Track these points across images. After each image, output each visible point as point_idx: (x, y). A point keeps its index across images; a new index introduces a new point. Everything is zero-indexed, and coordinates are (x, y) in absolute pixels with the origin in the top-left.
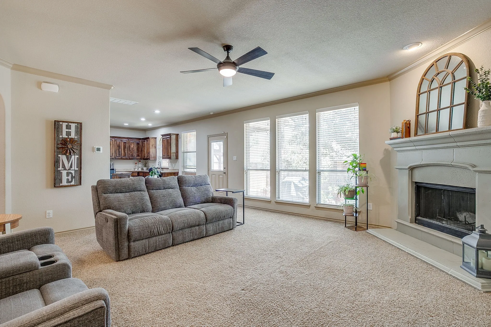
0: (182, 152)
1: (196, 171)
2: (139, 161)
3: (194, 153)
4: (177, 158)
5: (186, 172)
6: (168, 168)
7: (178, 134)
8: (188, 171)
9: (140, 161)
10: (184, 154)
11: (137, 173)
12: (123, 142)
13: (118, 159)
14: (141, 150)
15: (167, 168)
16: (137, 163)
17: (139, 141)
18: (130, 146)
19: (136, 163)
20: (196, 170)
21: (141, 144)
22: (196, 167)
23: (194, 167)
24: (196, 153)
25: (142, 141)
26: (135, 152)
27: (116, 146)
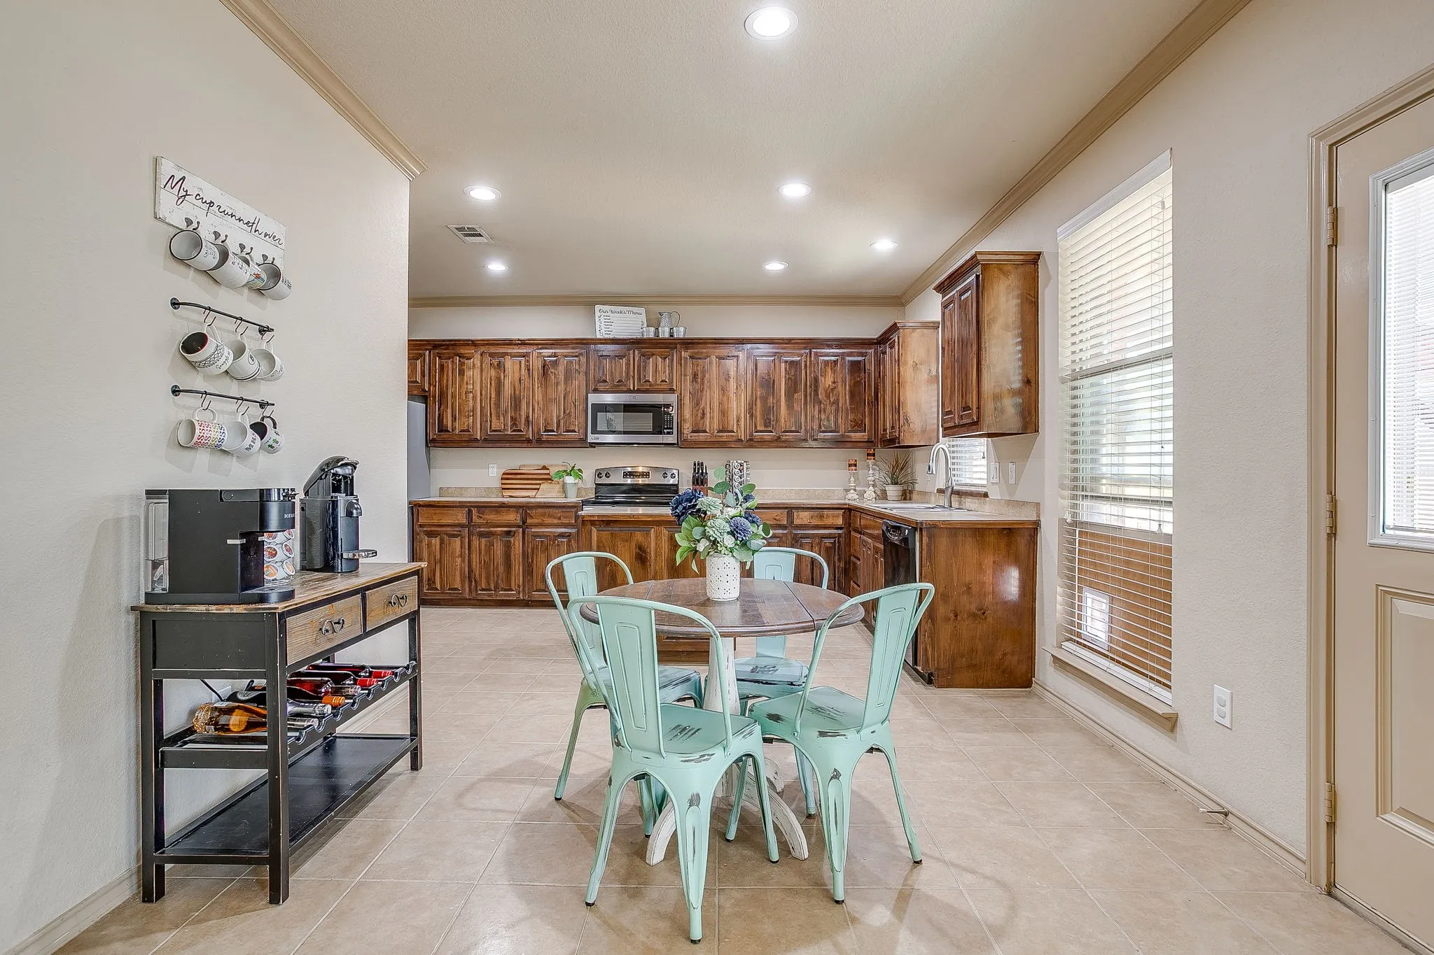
0: (1063, 381)
1: (1168, 529)
2: (868, 455)
3: (1156, 368)
4: (1029, 422)
5: (1092, 524)
6: (985, 490)
7: (1039, 255)
8: (1104, 520)
9: (874, 455)
10: (1074, 388)
11: (841, 512)
12: (786, 362)
13: (763, 444)
14: (870, 395)
15: (980, 489)
16: (855, 465)
17: (862, 354)
18: (816, 380)
19: (850, 465)
20: (1168, 515)
21: (871, 367)
22: (1168, 493)
23: (1155, 493)
24: (1168, 366)
25: (876, 353)
26: (843, 409)
27: (750, 382)
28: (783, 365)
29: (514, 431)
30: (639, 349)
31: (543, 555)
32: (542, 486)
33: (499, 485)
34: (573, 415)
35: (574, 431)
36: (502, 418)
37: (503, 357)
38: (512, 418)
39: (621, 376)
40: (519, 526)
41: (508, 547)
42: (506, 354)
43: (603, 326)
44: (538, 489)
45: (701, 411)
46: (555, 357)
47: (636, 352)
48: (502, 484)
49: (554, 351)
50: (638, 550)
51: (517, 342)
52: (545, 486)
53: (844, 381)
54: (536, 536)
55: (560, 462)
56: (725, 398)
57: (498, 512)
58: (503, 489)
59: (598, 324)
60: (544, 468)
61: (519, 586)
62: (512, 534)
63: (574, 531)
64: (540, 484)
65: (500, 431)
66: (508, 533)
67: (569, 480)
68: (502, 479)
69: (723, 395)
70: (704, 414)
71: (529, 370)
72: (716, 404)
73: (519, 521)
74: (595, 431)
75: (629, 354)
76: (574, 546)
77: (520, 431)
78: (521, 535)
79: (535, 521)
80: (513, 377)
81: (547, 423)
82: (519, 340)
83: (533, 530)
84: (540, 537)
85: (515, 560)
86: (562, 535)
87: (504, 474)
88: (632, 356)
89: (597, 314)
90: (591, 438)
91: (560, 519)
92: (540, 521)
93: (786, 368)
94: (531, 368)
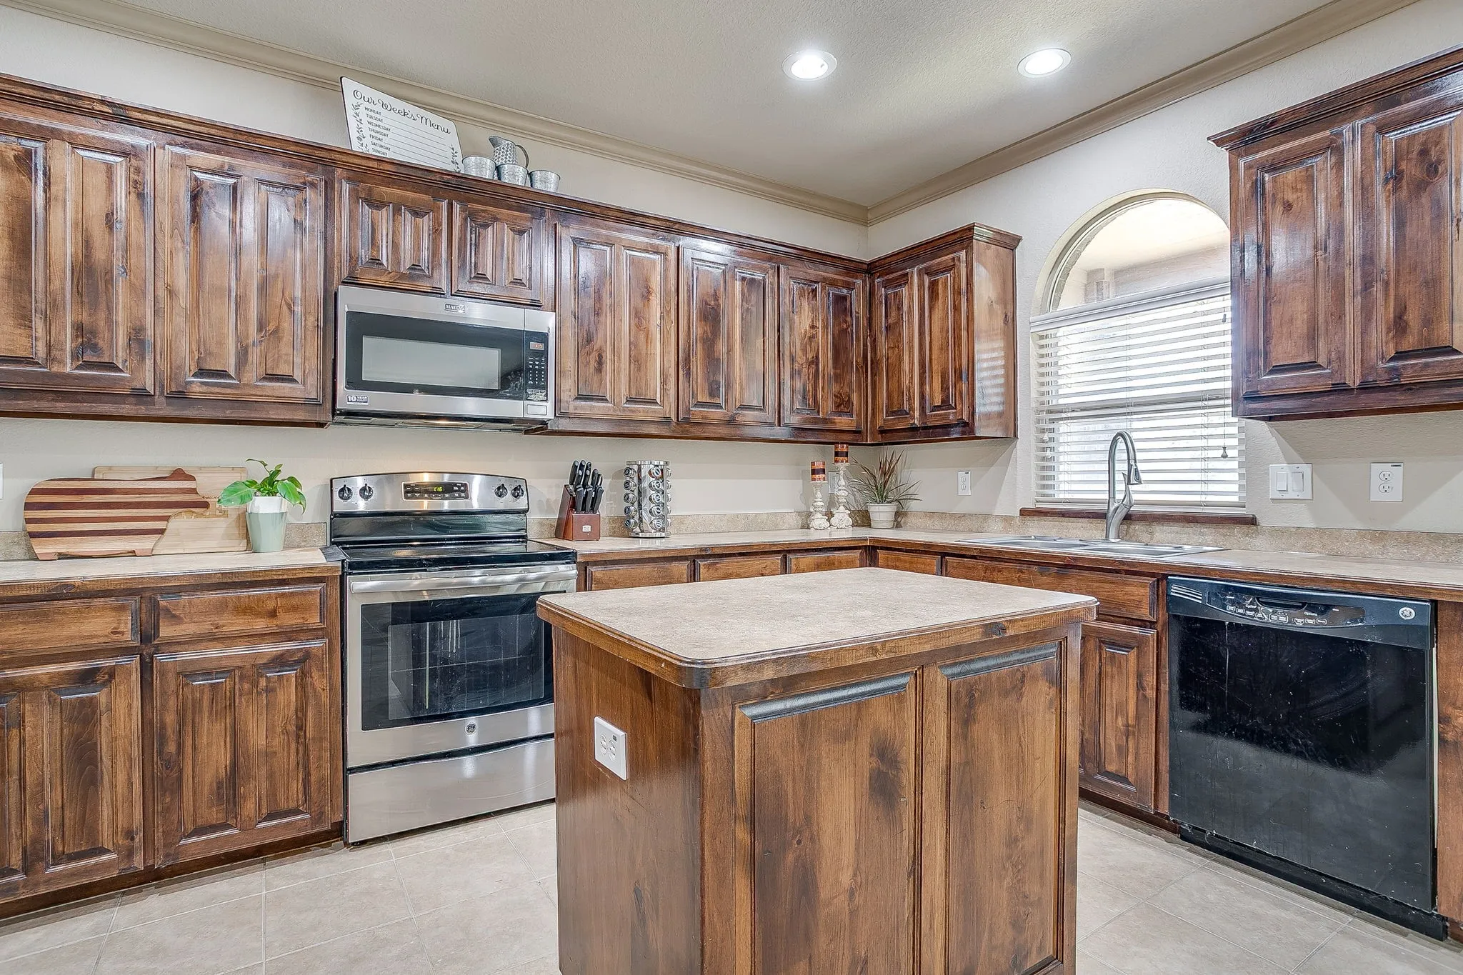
2: (837, 454)
9: (845, 454)
12: (743, 279)
16: (824, 471)
17: (848, 286)
19: (815, 471)
26: (824, 375)
27: (686, 308)
28: (738, 284)
29: (88, 365)
30: (463, 201)
31: (218, 727)
32: (173, 525)
33: (20, 524)
34: (287, 337)
35: (290, 379)
36: (39, 326)
37: (44, 139)
38: (79, 328)
39: (418, 257)
40: (128, 651)
41: (85, 717)
42: (55, 134)
43: (365, 127)
44: (161, 532)
45: (594, 355)
46: (230, 176)
47: (457, 207)
48: (29, 521)
49: (227, 159)
50: (875, 762)
51: (98, 107)
52: (181, 523)
53: (826, 327)
54: (189, 673)
55: (240, 461)
56: (642, 337)
57: (41, 616)
58: (33, 535)
59: (352, 123)
60: (178, 474)
61: (130, 835)
62: (101, 678)
63: (318, 645)
64: (166, 518)
65: (30, 361)
66: (86, 678)
67: (264, 505)
68: (28, 506)
69: (639, 326)
70: (600, 362)
71: (141, 196)
72: (625, 344)
73: (128, 637)
74: (356, 382)
75: (439, 208)
76: (318, 686)
77: (112, 367)
78: (135, 677)
79: (187, 629)
80: (81, 208)
81: (202, 351)
82: (103, 102)
83: (181, 657)
84: (207, 674)
85: (113, 758)
86: (280, 661)
87: (34, 492)
88: (445, 214)
89: (350, 100)
90: (349, 398)
91: (273, 614)
92: (205, 627)
93: (743, 290)
94: (149, 190)
